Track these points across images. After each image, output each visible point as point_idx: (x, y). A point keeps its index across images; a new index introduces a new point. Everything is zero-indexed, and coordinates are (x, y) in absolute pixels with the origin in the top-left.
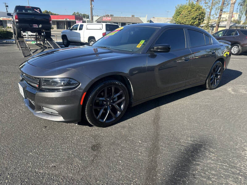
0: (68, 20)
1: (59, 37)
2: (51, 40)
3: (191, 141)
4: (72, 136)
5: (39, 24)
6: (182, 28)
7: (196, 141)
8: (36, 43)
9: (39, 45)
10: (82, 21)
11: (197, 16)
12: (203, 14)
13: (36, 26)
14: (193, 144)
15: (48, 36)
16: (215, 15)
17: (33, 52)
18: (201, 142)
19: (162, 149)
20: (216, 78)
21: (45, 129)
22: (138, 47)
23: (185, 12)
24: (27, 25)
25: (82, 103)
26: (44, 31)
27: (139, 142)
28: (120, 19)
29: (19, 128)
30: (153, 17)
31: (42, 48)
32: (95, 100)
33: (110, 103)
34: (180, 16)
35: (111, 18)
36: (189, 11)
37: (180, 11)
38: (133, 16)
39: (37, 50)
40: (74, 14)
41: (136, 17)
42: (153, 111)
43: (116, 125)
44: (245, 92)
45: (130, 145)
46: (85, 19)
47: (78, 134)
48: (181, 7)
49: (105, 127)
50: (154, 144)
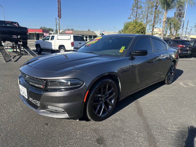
0: (37, 32)
1: (33, 46)
2: (27, 48)
3: (176, 128)
4: (75, 132)
5: (17, 35)
6: (149, 37)
7: (179, 128)
8: (12, 50)
9: (16, 52)
10: (48, 33)
11: (140, 30)
12: (144, 28)
13: (15, 37)
14: (180, 131)
15: (25, 45)
16: (149, 30)
17: (13, 57)
18: (184, 129)
19: (157, 137)
20: (171, 75)
21: (46, 126)
22: (120, 51)
23: (131, 27)
24: (7, 36)
25: (85, 101)
26: (21, 41)
27: (135, 133)
28: (79, 32)
29: (21, 126)
30: (103, 31)
31: (19, 55)
32: (94, 97)
33: (104, 99)
34: (128, 30)
35: (72, 31)
36: (134, 27)
37: (127, 26)
38: (89, 30)
39: (15, 56)
40: (41, 28)
41: (91, 31)
42: (133, 104)
43: (109, 118)
44: (193, 85)
45: (129, 136)
46: (50, 32)
47: (79, 129)
48: (128, 24)
49: (100, 121)
50: (148, 133)
